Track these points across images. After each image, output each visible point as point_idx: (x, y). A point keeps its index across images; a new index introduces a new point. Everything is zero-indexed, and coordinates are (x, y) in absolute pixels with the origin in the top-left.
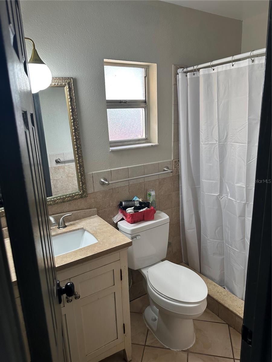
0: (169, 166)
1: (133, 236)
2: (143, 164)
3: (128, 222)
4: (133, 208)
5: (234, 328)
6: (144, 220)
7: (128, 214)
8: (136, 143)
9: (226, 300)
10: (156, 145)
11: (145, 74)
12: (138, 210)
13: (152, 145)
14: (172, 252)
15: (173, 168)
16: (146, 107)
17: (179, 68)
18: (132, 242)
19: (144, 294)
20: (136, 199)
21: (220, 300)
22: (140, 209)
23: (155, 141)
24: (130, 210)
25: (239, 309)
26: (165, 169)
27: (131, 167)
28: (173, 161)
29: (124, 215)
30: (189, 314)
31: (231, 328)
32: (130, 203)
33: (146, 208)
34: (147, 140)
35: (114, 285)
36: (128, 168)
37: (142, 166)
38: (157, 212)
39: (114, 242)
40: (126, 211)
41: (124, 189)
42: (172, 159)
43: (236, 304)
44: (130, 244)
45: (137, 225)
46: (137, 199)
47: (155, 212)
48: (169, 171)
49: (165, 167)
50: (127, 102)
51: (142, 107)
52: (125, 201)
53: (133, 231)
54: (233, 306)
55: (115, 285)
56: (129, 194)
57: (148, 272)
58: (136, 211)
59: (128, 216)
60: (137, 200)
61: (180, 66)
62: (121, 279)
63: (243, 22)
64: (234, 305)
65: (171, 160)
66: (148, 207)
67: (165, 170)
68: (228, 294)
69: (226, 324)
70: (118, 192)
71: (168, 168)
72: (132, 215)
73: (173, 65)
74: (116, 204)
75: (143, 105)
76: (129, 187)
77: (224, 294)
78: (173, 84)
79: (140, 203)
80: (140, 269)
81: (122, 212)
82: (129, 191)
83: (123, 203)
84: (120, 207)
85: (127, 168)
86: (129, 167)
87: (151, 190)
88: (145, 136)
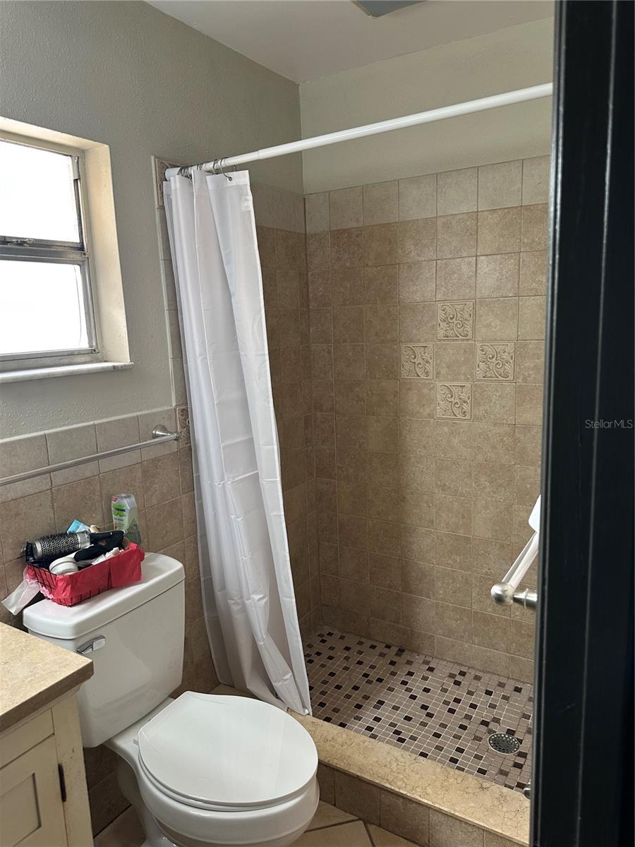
0: (166, 423)
1: (80, 643)
2: (91, 423)
3: (60, 603)
4: (73, 555)
5: (380, 826)
6: (112, 588)
7: (61, 577)
8: (62, 361)
9: (349, 757)
10: (125, 365)
11: (76, 172)
12: (88, 562)
13: (114, 367)
14: (192, 662)
15: (177, 428)
16: (86, 262)
17: (168, 168)
18: (91, 664)
19: (124, 808)
20: (77, 527)
21: (335, 761)
22: (96, 556)
23: (121, 355)
24: (62, 566)
25: (386, 769)
26: (157, 433)
27: (57, 433)
28: (175, 409)
29: (44, 584)
30: (277, 837)
31: (372, 828)
32: (63, 543)
33: (115, 549)
34: (93, 353)
35: (40, 826)
36: (45, 435)
37: (89, 426)
38: (147, 555)
39: (27, 678)
40: (49, 569)
41: (37, 503)
42: (174, 404)
43: (375, 759)
44: (84, 674)
45: (92, 606)
46: (82, 528)
47: (142, 558)
48: (170, 436)
49: (156, 428)
50: (24, 242)
51: (73, 262)
52: (43, 539)
53: (79, 627)
54: (371, 767)
55: (42, 824)
56: (52, 516)
57: (136, 742)
58: (82, 563)
59: (60, 584)
60: (82, 530)
61: (171, 163)
62: (64, 798)
63: (300, 87)
64: (371, 765)
65: (170, 408)
66: (121, 547)
67: (156, 436)
68: (351, 737)
69: (357, 820)
70: (17, 515)
71: (164, 429)
72: (72, 580)
73: (153, 158)
74: (11, 552)
75: (77, 256)
76: (52, 494)
77: (340, 740)
78: (156, 206)
79: (94, 538)
80: (110, 741)
81: (35, 576)
82: (53, 506)
83: (39, 547)
84: (27, 560)
85: (42, 436)
86: (47, 432)
87: (123, 495)
88: (89, 343)
